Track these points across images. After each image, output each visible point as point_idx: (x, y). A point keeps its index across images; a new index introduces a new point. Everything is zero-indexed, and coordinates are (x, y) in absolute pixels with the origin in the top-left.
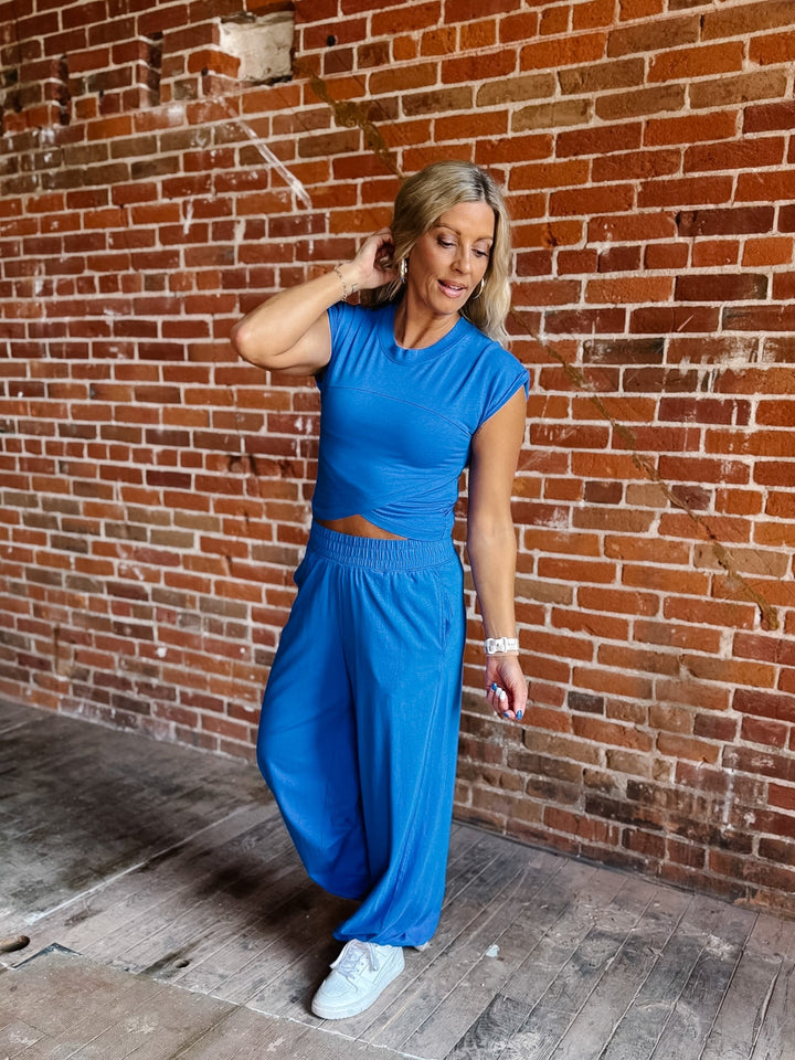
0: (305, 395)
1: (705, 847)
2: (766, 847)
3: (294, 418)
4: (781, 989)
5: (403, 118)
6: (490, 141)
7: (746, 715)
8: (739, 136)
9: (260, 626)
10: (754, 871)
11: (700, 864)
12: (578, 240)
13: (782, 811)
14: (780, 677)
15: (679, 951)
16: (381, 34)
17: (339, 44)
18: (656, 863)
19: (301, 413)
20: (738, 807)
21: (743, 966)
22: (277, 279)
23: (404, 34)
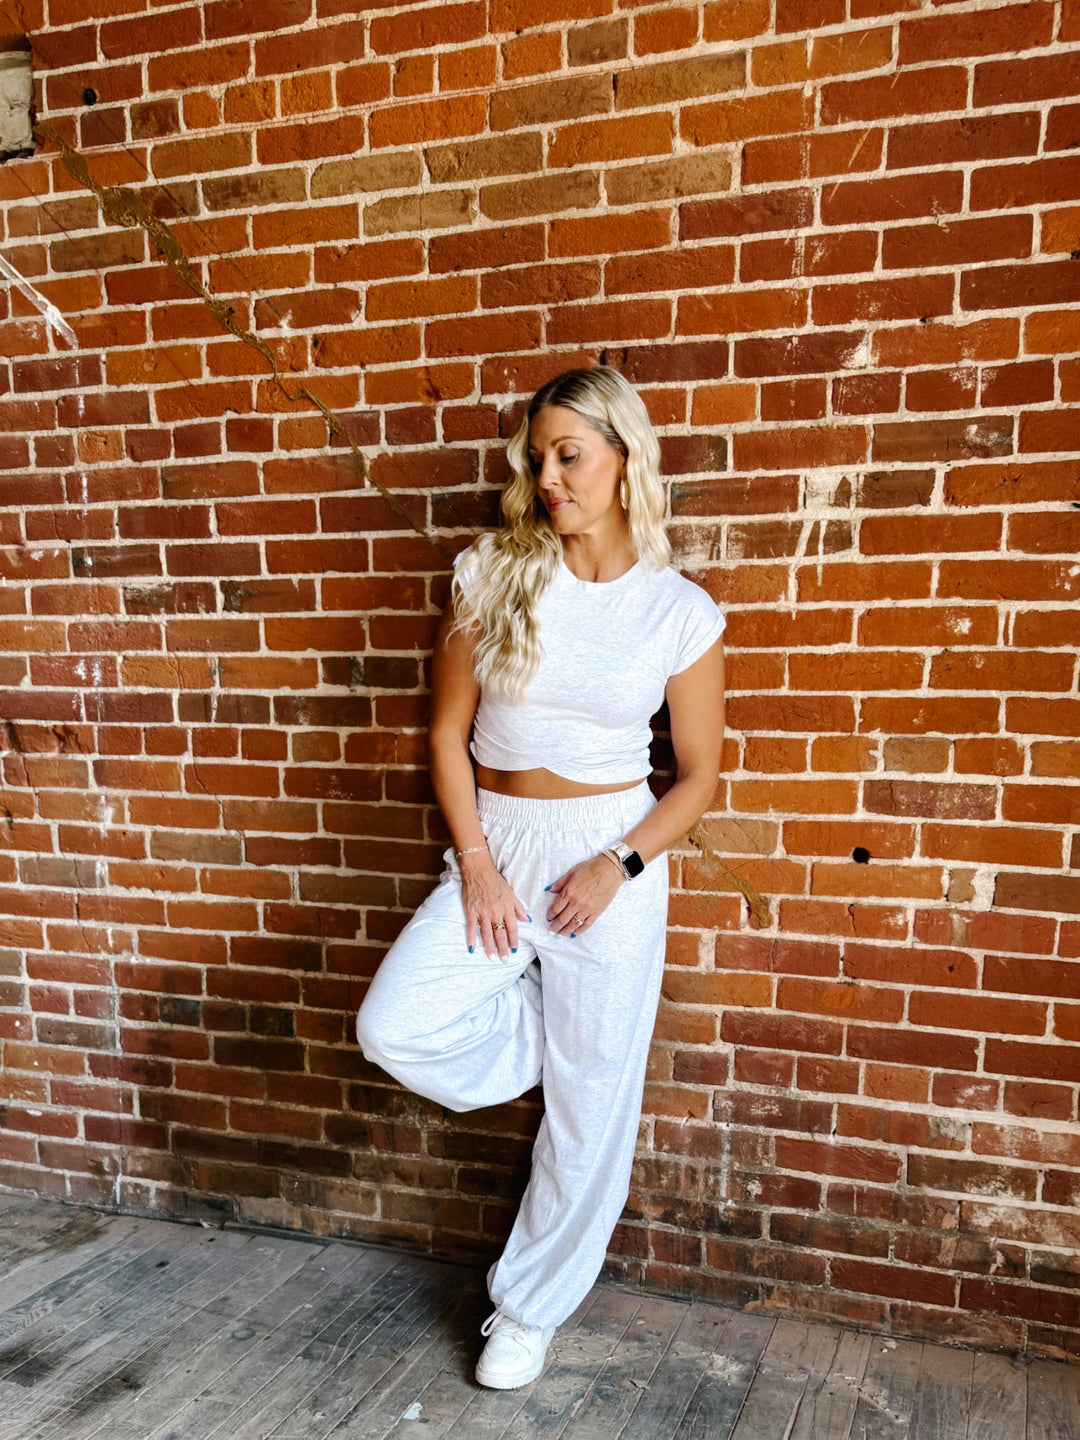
0: (85, 625)
1: (701, 1235)
2: (780, 1227)
3: (74, 661)
4: (807, 1414)
5: (205, 214)
6: (334, 249)
7: (739, 1046)
8: (675, 244)
9: (41, 983)
10: (766, 1260)
11: (696, 1260)
12: (468, 392)
13: (796, 1174)
14: (778, 991)
15: (671, 1380)
16: (163, 88)
17: (102, 102)
18: (638, 1266)
19: (83, 654)
20: (738, 1173)
21: (756, 1390)
22: (33, 455)
23: (199, 89)
